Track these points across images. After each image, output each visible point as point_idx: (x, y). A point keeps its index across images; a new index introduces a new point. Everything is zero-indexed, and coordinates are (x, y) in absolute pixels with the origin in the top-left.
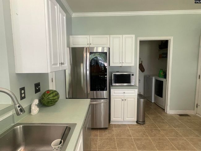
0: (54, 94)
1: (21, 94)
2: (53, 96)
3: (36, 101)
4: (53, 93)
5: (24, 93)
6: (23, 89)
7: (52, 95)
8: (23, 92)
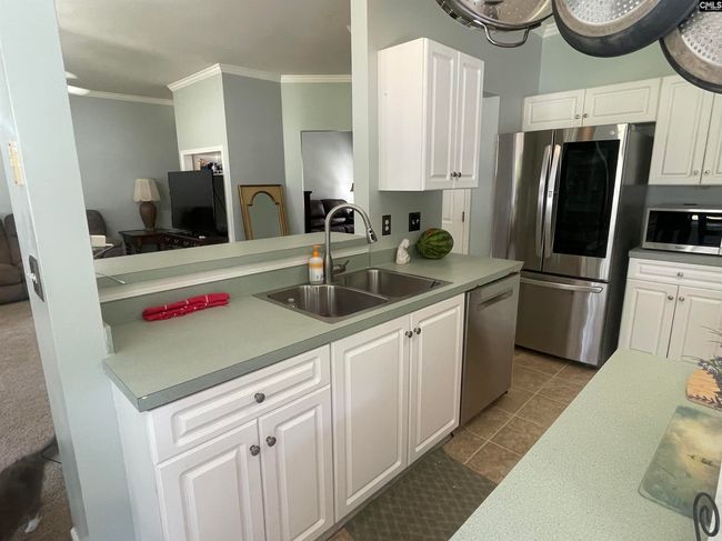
0: (441, 236)
1: (384, 226)
2: (438, 241)
3: (406, 243)
4: (438, 234)
5: (389, 225)
6: (387, 217)
7: (435, 238)
8: (387, 222)
